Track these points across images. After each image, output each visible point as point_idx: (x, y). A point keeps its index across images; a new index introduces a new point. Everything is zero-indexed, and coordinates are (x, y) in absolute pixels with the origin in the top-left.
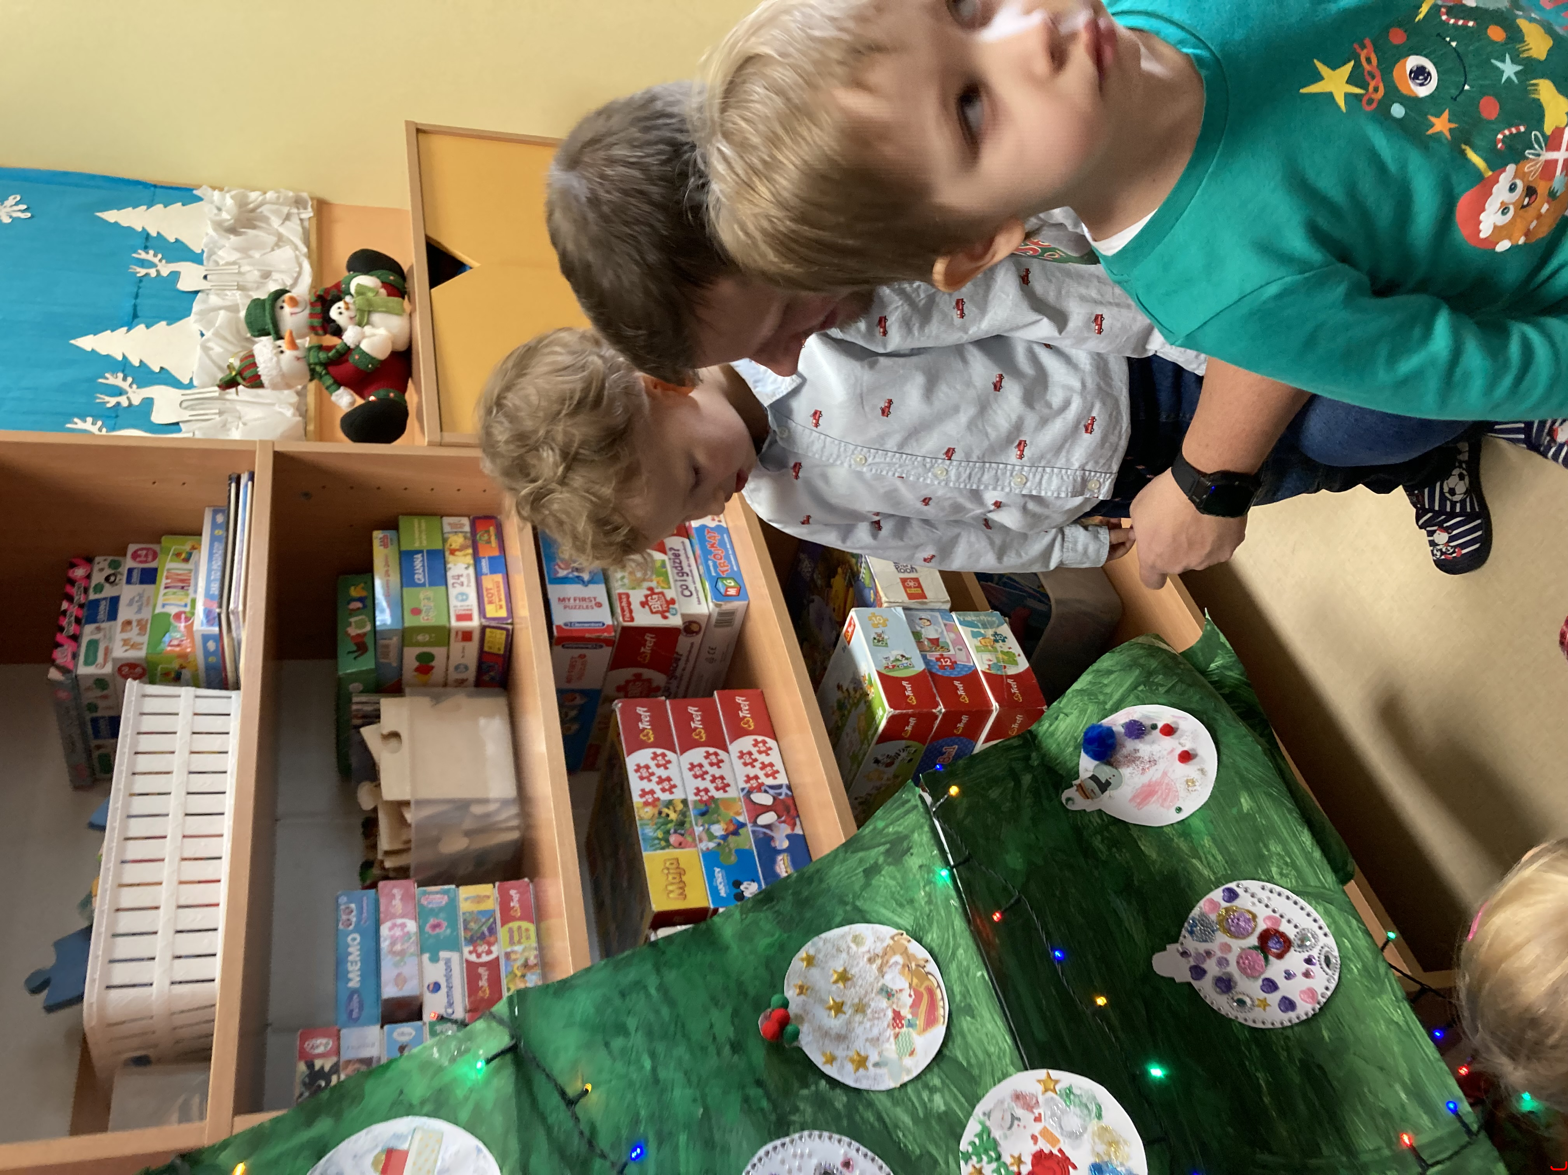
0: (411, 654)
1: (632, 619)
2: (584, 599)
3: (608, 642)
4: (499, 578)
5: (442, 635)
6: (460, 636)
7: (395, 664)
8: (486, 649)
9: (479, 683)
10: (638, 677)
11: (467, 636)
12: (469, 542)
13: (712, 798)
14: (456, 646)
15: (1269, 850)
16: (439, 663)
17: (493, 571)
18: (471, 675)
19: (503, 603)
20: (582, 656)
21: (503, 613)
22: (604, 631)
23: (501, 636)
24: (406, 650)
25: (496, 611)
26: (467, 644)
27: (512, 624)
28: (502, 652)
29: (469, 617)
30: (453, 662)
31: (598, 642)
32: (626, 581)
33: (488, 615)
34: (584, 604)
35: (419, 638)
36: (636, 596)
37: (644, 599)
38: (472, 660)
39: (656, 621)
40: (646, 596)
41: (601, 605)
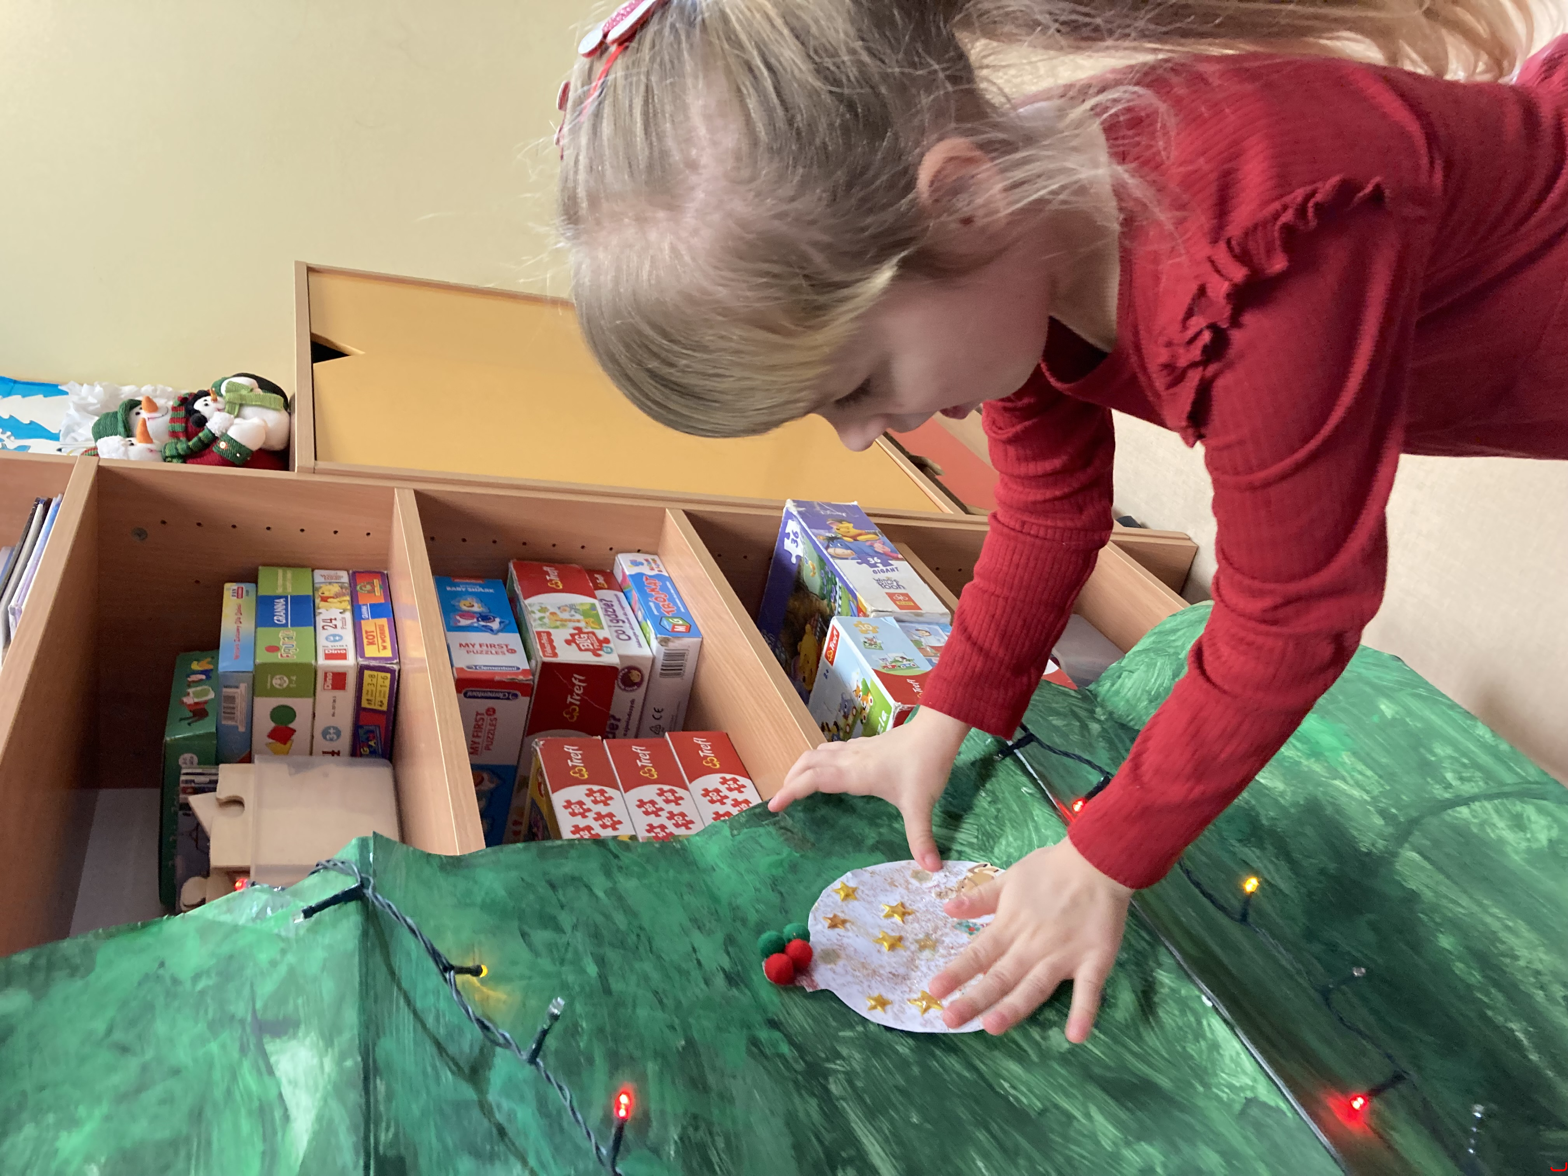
0: (264, 706)
1: (555, 655)
2: (492, 645)
3: (524, 688)
4: (383, 621)
5: (306, 679)
6: (329, 682)
7: (242, 729)
8: (364, 704)
9: (355, 752)
11: (339, 680)
12: (347, 592)
13: (671, 835)
14: (325, 696)
15: (1435, 755)
16: (300, 724)
17: (376, 616)
18: (344, 742)
19: (388, 645)
20: (491, 711)
21: (388, 653)
22: (518, 676)
23: (383, 681)
24: (258, 701)
25: (378, 651)
26: (339, 693)
27: (399, 667)
28: (385, 708)
29: (343, 656)
30: (319, 726)
31: (511, 689)
32: (546, 620)
33: (367, 655)
34: (493, 650)
35: (276, 682)
36: (560, 636)
37: (570, 638)
38: (345, 720)
39: (587, 658)
40: (572, 635)
41: (513, 651)
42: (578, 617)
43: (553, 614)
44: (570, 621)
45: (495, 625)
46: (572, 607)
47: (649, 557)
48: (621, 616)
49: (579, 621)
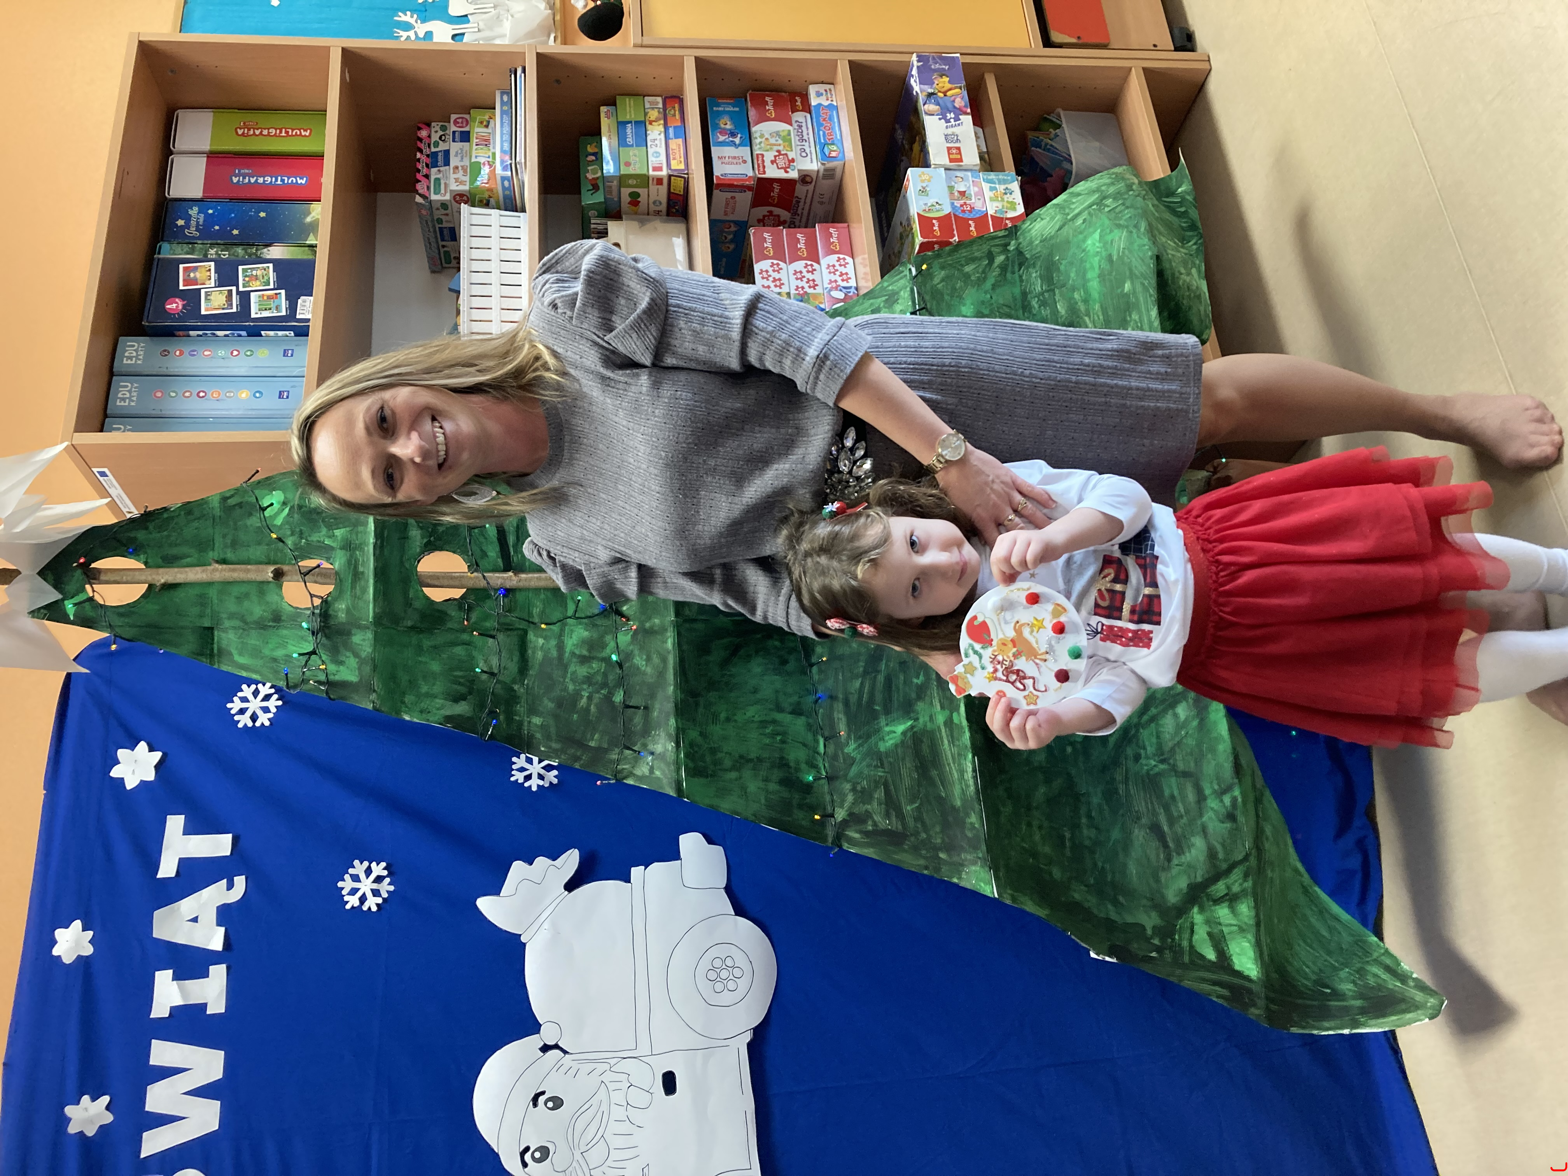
0: (625, 192)
1: (764, 173)
2: (735, 158)
3: (749, 188)
4: (680, 141)
5: (644, 180)
6: (655, 182)
7: (616, 199)
8: (672, 191)
9: (669, 213)
10: (770, 212)
11: (659, 181)
12: (662, 116)
13: (806, 292)
14: (653, 188)
16: (643, 199)
17: (676, 137)
18: (663, 208)
19: (682, 159)
20: (733, 198)
21: (682, 167)
22: (746, 180)
23: (681, 182)
24: (623, 189)
25: (678, 165)
26: (660, 187)
27: (687, 174)
28: (682, 192)
29: (660, 169)
30: (652, 199)
31: (743, 188)
32: (762, 145)
33: (673, 168)
34: (735, 161)
35: (630, 182)
36: (769, 156)
37: (773, 159)
38: (663, 198)
39: (781, 174)
40: (775, 156)
41: (745, 162)
42: (780, 142)
43: (767, 139)
44: (775, 145)
45: (737, 140)
46: (778, 134)
47: (828, 87)
48: (805, 137)
49: (780, 145)
